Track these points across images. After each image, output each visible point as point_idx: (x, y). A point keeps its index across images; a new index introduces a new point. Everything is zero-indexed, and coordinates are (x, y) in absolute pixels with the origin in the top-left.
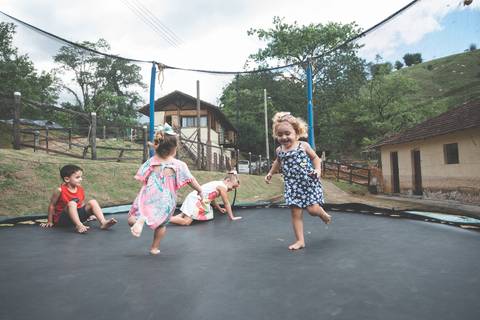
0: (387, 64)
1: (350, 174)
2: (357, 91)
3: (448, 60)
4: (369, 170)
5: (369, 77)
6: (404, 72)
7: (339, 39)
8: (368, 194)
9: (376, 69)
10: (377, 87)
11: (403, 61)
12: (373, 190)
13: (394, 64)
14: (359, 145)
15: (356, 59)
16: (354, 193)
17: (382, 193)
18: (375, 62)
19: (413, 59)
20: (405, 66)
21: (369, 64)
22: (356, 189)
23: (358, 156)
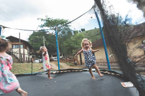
0: (77, 31)
1: (70, 60)
2: (70, 37)
3: (91, 30)
4: (74, 59)
5: (73, 34)
6: (81, 33)
7: (65, 23)
8: (75, 66)
9: (75, 32)
10: (75, 37)
11: (81, 30)
12: (76, 64)
13: (79, 31)
14: (72, 52)
15: (69, 29)
16: (71, 66)
17: (78, 65)
18: (74, 30)
19: (83, 30)
20: (81, 32)
21: (73, 31)
22: (71, 64)
23: (71, 55)
